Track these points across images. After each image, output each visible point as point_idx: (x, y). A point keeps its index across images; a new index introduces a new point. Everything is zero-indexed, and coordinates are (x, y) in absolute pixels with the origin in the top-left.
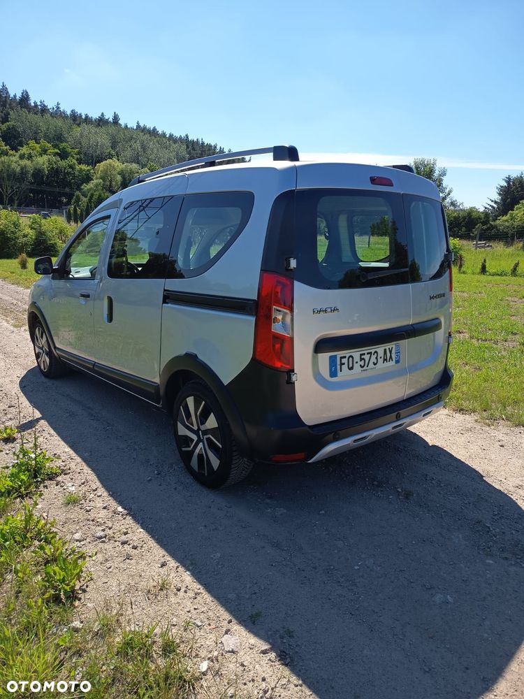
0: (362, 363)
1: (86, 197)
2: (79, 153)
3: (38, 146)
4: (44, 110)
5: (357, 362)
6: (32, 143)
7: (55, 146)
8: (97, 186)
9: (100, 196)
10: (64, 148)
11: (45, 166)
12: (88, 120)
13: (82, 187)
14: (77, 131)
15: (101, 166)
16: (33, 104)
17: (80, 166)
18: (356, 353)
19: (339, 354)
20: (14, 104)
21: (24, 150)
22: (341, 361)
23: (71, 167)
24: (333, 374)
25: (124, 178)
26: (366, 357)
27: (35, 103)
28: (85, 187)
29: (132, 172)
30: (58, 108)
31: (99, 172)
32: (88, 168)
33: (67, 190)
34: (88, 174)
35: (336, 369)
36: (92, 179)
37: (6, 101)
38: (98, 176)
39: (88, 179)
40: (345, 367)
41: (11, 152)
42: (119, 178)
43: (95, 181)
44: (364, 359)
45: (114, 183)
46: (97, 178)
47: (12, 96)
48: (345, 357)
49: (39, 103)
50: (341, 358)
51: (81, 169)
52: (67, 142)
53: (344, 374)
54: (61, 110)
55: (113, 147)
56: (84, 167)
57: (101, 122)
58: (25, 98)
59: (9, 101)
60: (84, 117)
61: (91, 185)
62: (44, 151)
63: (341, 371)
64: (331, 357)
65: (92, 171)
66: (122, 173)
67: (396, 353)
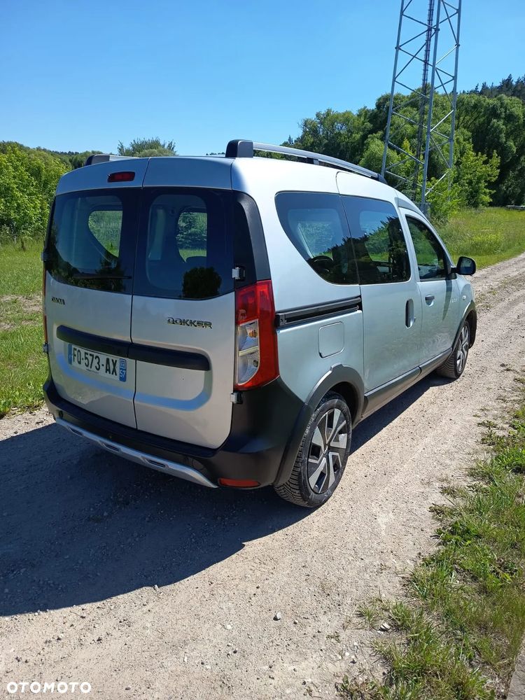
0: (87, 362)
5: (83, 359)
18: (83, 350)
19: (73, 345)
24: (70, 361)
26: (90, 359)
35: (71, 357)
44: (87, 359)
50: (74, 350)
53: (75, 365)
63: (74, 360)
64: (69, 346)
67: (121, 369)
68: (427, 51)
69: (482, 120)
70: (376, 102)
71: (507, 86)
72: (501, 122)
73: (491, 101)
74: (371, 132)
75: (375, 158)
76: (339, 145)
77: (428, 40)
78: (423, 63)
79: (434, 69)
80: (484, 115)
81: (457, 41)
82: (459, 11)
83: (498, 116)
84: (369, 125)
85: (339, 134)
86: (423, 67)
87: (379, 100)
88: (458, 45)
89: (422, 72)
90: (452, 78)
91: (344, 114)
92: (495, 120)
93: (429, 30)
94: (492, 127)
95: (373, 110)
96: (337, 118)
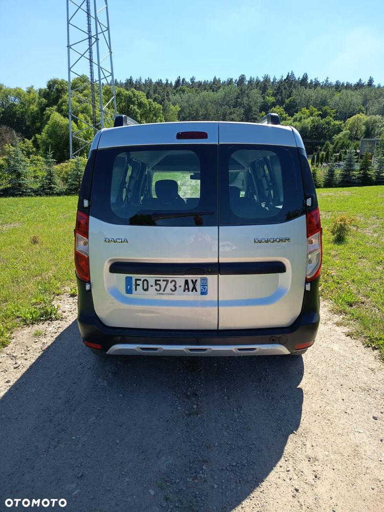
0: (158, 287)
1: (333, 144)
2: (337, 112)
3: (307, 111)
4: (317, 84)
5: (152, 286)
6: (304, 109)
7: (319, 110)
8: (344, 135)
9: (343, 143)
10: (326, 110)
11: (309, 125)
12: (348, 87)
13: (333, 137)
14: (337, 96)
15: (350, 121)
16: (309, 82)
17: (334, 122)
18: (152, 278)
19: (135, 276)
20: (297, 84)
21: (297, 115)
22: (136, 282)
23: (328, 123)
24: (129, 291)
25: (368, 128)
26: (163, 284)
27: (311, 81)
28: (336, 137)
29: (375, 122)
30: (327, 81)
31: (349, 125)
32: (341, 122)
33: (322, 140)
34: (339, 127)
35: (131, 288)
36: (342, 131)
37: (292, 83)
38: (348, 128)
39: (339, 130)
40: (140, 288)
41: (288, 118)
42: (364, 128)
43: (343, 133)
44: (159, 284)
45: (359, 132)
46: (346, 130)
47: (297, 79)
48: (140, 280)
49: (314, 81)
50: (136, 280)
51: (335, 124)
52: (328, 105)
53: (139, 293)
54: (329, 82)
55: (364, 104)
56: (337, 122)
57: (359, 86)
58: (305, 78)
59: (294, 83)
60: (345, 85)
61: (340, 135)
62: (312, 114)
63: (136, 290)
64: (127, 278)
65: (343, 125)
66: (366, 124)
67: (201, 286)
68: (91, 53)
69: (124, 104)
70: (47, 83)
71: (130, 84)
72: (136, 107)
73: (127, 93)
74: (48, 105)
75: (58, 125)
76: (15, 113)
77: (90, 45)
78: (89, 61)
79: (100, 68)
80: (125, 101)
81: (110, 48)
82: (108, 29)
83: (133, 103)
84: (44, 101)
85: (14, 105)
86: (89, 64)
87: (49, 82)
88: (111, 52)
89: (89, 67)
90: (110, 74)
91: (15, 90)
92: (132, 106)
93: (90, 38)
94: (131, 109)
95: (45, 90)
96: (10, 92)
